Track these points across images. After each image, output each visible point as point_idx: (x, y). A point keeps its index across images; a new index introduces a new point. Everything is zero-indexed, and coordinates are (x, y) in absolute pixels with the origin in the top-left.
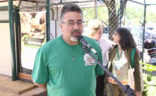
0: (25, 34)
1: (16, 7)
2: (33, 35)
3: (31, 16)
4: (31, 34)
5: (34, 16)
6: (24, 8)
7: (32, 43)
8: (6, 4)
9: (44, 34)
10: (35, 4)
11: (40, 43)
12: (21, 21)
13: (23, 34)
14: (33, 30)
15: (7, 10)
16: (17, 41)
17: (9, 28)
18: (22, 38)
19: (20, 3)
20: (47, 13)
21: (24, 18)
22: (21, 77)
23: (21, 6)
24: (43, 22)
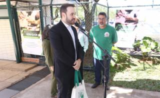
0: (24, 28)
1: (14, 6)
2: (30, 29)
3: (28, 14)
4: (28, 28)
5: (30, 14)
6: (21, 7)
7: (30, 34)
8: (5, 3)
9: (39, 27)
10: (28, 4)
11: (36, 35)
12: (19, 18)
13: (22, 28)
14: (30, 24)
15: (6, 8)
16: (17, 33)
17: (9, 23)
18: (22, 31)
19: (16, 3)
20: (40, 12)
21: (21, 16)
22: (23, 60)
23: (17, 6)
24: (38, 19)
